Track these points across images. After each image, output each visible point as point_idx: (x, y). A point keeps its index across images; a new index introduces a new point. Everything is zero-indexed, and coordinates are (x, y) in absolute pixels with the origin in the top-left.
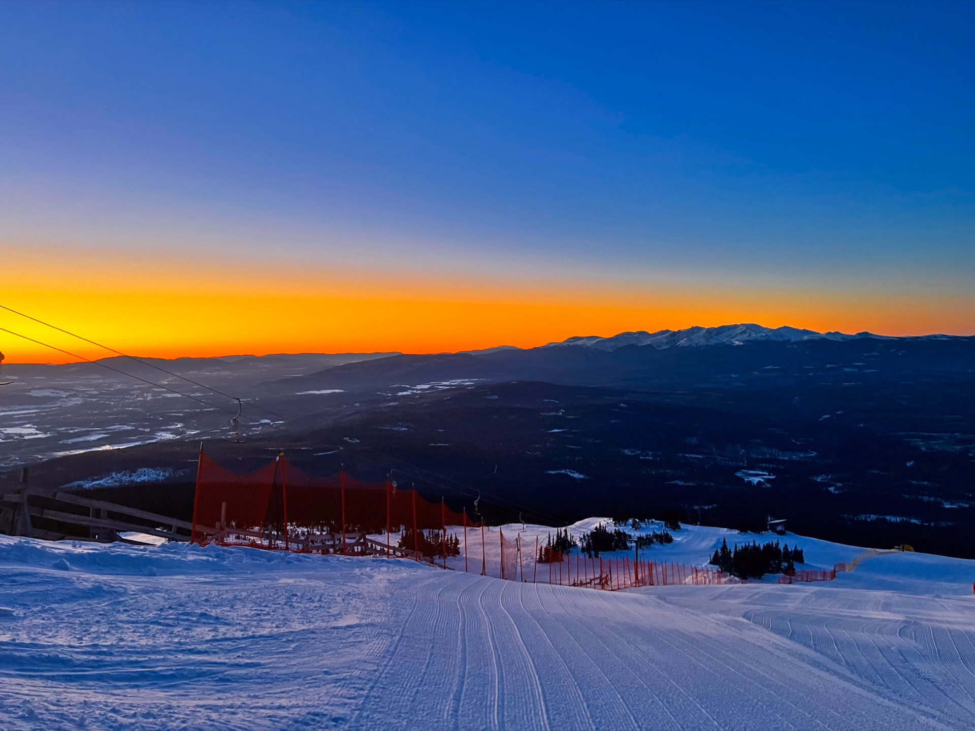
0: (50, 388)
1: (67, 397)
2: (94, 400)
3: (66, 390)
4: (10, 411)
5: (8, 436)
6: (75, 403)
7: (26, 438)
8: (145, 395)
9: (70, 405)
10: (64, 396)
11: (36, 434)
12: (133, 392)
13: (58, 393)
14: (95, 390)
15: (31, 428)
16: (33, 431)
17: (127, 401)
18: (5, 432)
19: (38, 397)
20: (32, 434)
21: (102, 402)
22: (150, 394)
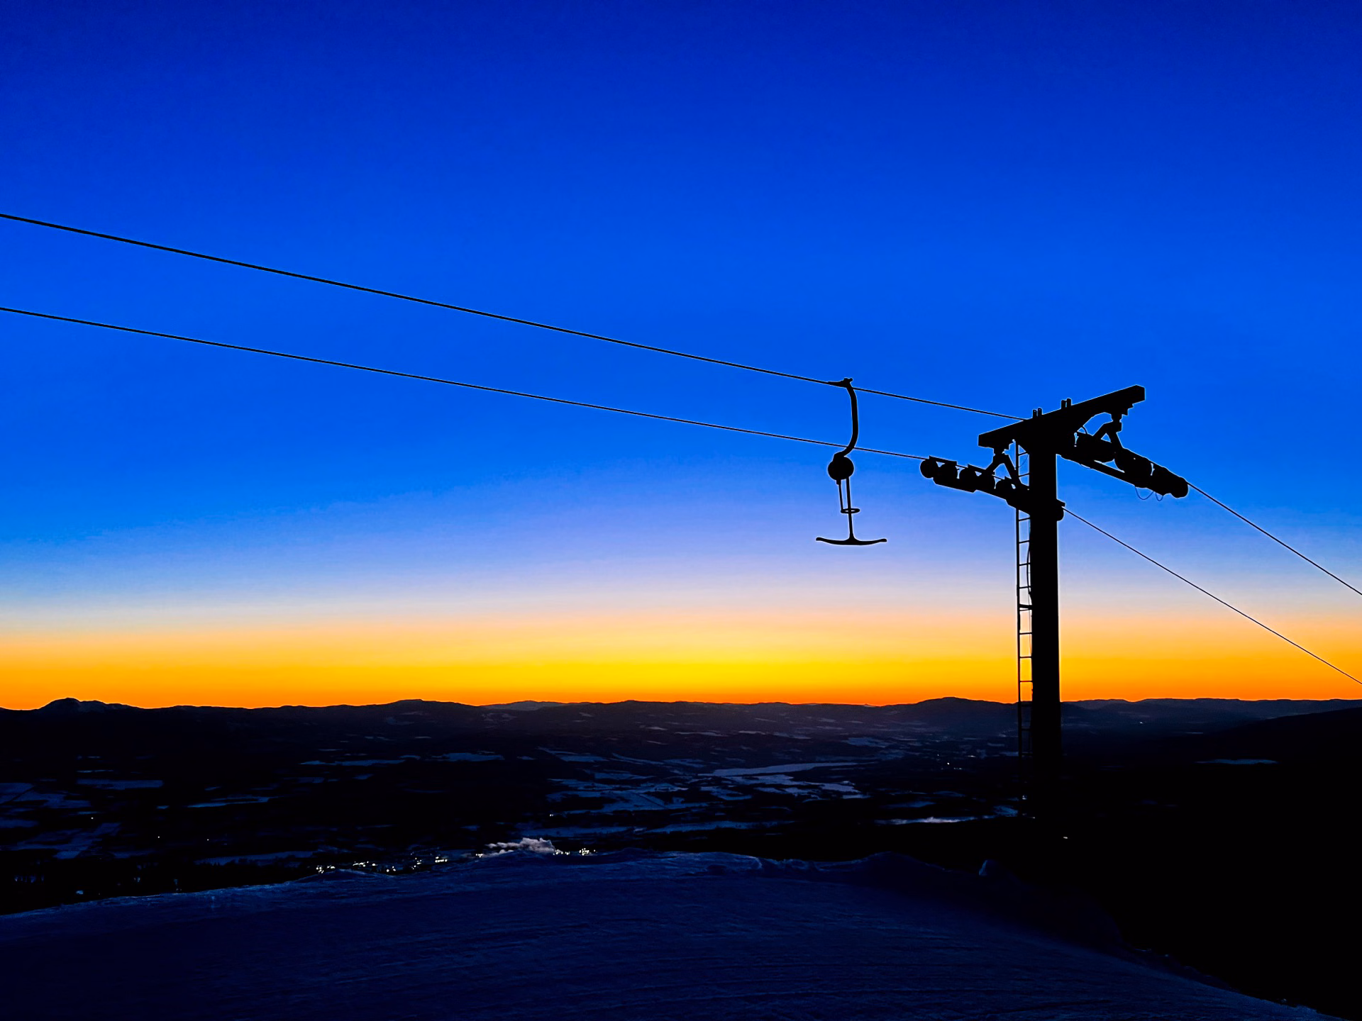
0: (868, 736)
1: (887, 748)
2: (917, 754)
3: (886, 740)
4: (827, 762)
5: (826, 793)
6: (895, 756)
7: (845, 797)
8: (978, 751)
9: (890, 758)
10: (884, 747)
11: (855, 794)
12: (962, 747)
13: (876, 743)
14: (917, 741)
15: (848, 785)
16: (850, 789)
17: (955, 758)
18: (823, 788)
19: (855, 746)
20: (850, 793)
21: (926, 757)
22: (984, 751)
